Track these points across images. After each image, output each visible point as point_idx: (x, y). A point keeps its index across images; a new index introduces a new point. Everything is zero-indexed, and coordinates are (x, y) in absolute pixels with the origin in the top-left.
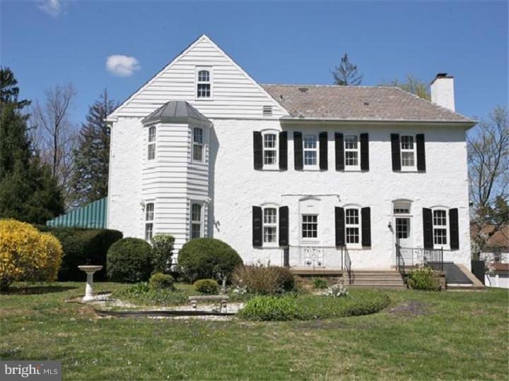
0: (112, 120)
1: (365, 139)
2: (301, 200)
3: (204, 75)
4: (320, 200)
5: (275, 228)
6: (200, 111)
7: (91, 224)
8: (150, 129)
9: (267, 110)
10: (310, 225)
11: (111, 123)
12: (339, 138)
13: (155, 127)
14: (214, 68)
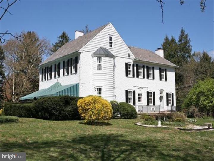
0: (81, 52)
1: (153, 69)
2: (138, 88)
3: (111, 38)
4: (143, 89)
5: (131, 98)
6: (112, 53)
7: (72, 95)
8: (98, 58)
9: (129, 55)
10: (140, 97)
11: (80, 53)
12: (147, 67)
13: (101, 58)
14: (114, 36)
